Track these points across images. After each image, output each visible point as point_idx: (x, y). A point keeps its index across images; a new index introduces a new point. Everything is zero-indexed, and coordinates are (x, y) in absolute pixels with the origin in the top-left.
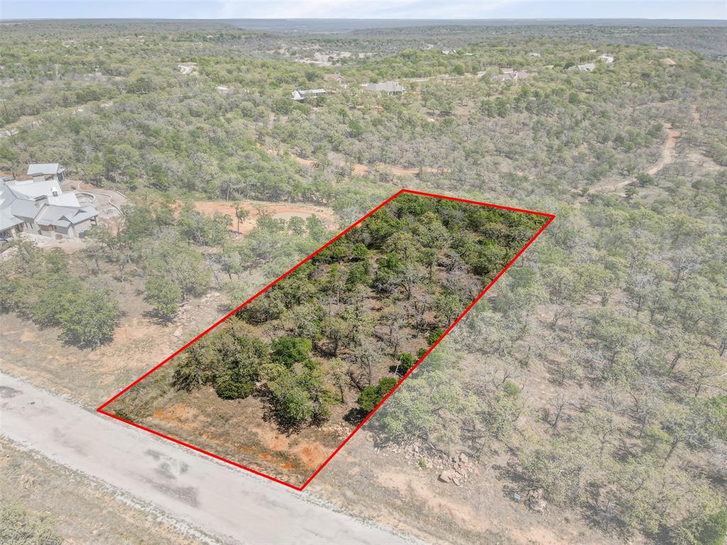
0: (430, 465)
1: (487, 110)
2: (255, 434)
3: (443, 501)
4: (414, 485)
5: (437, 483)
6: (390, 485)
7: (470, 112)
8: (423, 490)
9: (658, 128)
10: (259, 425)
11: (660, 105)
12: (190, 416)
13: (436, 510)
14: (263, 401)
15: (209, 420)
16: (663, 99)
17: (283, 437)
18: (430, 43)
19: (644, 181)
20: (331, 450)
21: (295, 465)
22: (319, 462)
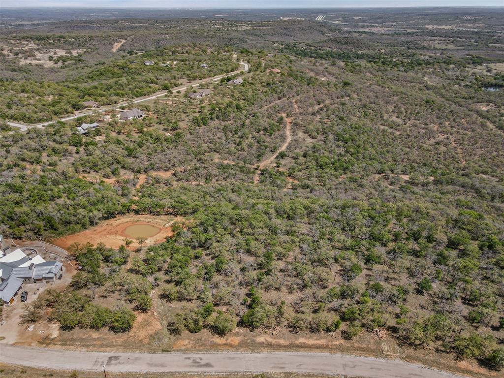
0: (268, 332)
1: (195, 121)
2: (213, 341)
3: (276, 340)
4: (267, 339)
5: (272, 336)
6: (260, 341)
8: (270, 340)
9: (281, 119)
10: (212, 338)
11: (279, 102)
12: (187, 343)
13: (275, 343)
14: (208, 329)
15: (194, 342)
17: (222, 339)
19: (282, 156)
20: (239, 338)
21: (231, 346)
22: (237, 342)
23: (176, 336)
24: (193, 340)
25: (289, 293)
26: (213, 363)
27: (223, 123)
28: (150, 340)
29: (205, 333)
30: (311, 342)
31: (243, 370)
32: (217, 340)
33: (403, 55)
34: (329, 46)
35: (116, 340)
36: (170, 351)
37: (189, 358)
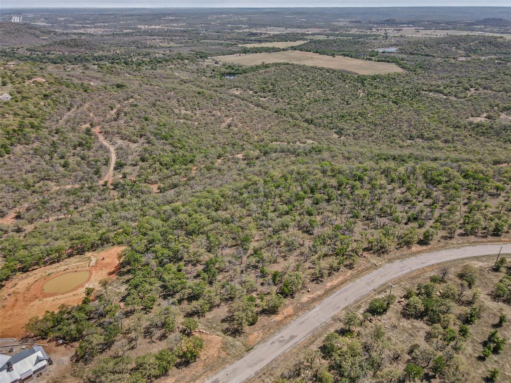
0: (304, 292)
2: (274, 321)
3: (315, 294)
4: (308, 297)
5: (309, 293)
6: (306, 301)
8: (310, 296)
10: (271, 319)
12: (257, 334)
13: (316, 296)
14: (261, 316)
17: (279, 315)
20: (290, 307)
21: (290, 316)
22: (292, 311)
23: (242, 335)
24: (260, 330)
25: (285, 260)
26: (294, 334)
28: (225, 351)
29: (263, 320)
30: (335, 282)
31: (318, 324)
32: (276, 318)
35: (195, 372)
36: (253, 348)
37: (274, 342)
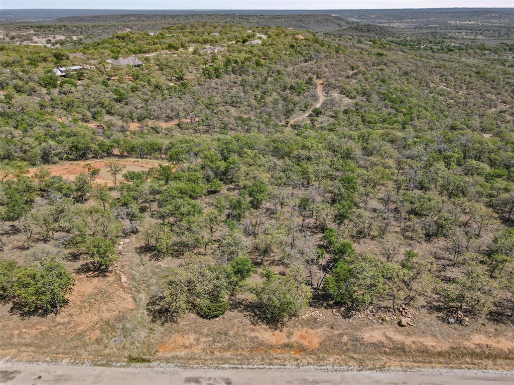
0: (388, 319)
1: (207, 74)
2: (256, 337)
3: (414, 339)
4: (388, 334)
5: (400, 328)
6: (375, 340)
7: (196, 76)
8: (398, 337)
9: (311, 79)
10: (253, 330)
11: (305, 64)
12: (192, 341)
13: (413, 346)
14: (240, 312)
15: (211, 339)
16: (306, 61)
17: (277, 332)
18: (127, 27)
19: (317, 113)
20: (319, 330)
21: (302, 349)
22: (316, 342)
23: (167, 325)
24: (208, 335)
27: (240, 78)
28: (102, 332)
29: (236, 320)
30: (505, 344)
32: (265, 334)
33: (431, 42)
34: (349, 34)
35: (21, 332)
36: (149, 361)
